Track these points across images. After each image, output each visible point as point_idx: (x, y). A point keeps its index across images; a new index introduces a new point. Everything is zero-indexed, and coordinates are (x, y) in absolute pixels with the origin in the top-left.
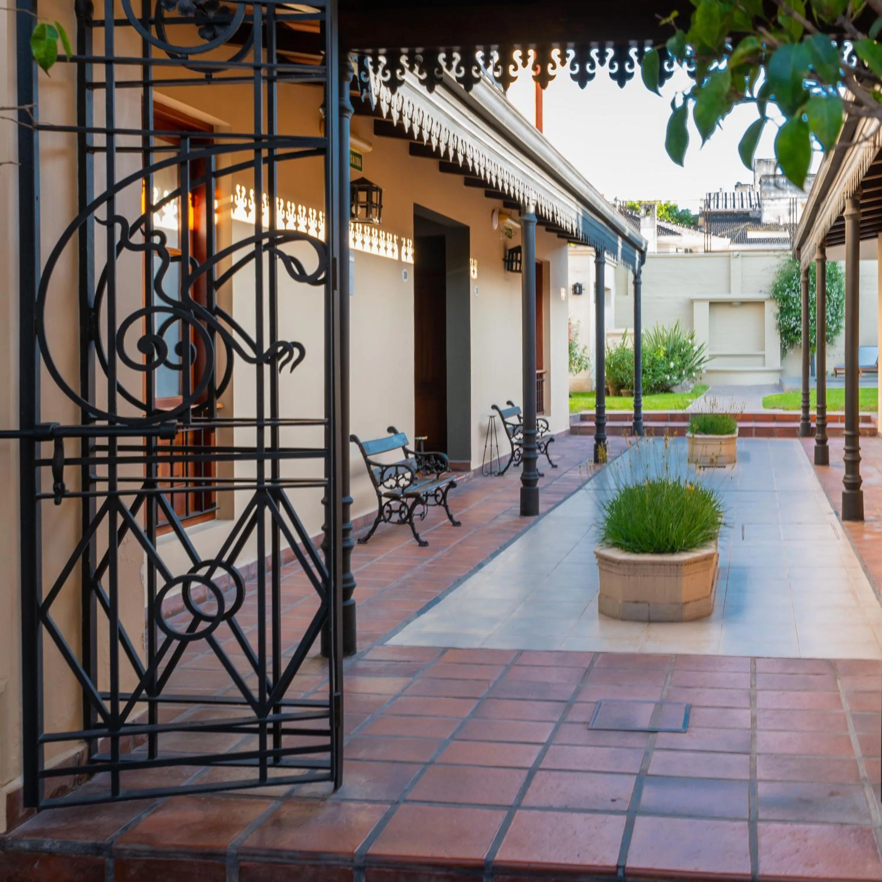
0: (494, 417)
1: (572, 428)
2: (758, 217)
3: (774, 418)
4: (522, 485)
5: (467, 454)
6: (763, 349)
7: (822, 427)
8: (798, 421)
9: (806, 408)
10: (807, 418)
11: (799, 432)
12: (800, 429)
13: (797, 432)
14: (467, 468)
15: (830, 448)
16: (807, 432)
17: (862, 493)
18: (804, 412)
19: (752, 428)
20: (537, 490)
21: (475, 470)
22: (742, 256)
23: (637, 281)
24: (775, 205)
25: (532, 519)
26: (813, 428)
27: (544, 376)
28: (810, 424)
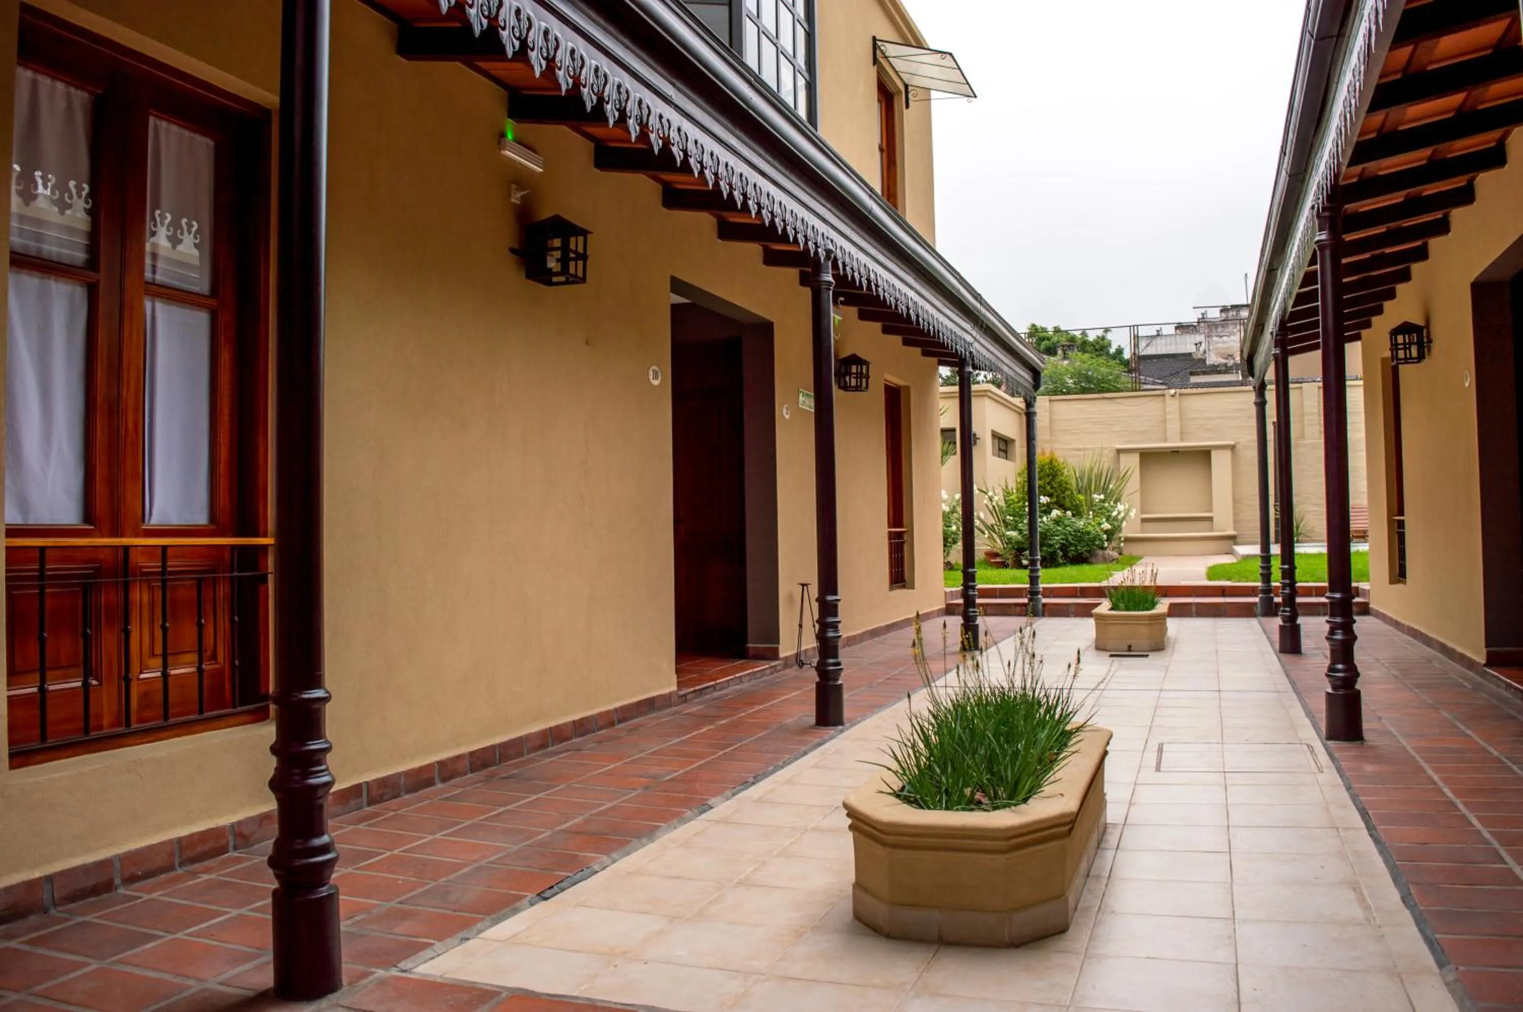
0: (806, 585)
1: (948, 605)
2: (1203, 357)
3: (1223, 591)
4: (818, 680)
5: (773, 635)
6: (1211, 511)
7: (1290, 600)
8: (1256, 596)
9: (1266, 577)
10: (1268, 591)
11: (1259, 610)
12: (1259, 605)
13: (1255, 609)
14: (773, 654)
15: (1302, 627)
16: (1270, 610)
17: (1359, 692)
18: (1263, 582)
19: (1190, 604)
20: (840, 687)
21: (786, 658)
22: (1181, 395)
23: (1031, 410)
24: (1224, 342)
25: (831, 731)
26: (1277, 604)
27: (906, 537)
28: (1272, 598)
